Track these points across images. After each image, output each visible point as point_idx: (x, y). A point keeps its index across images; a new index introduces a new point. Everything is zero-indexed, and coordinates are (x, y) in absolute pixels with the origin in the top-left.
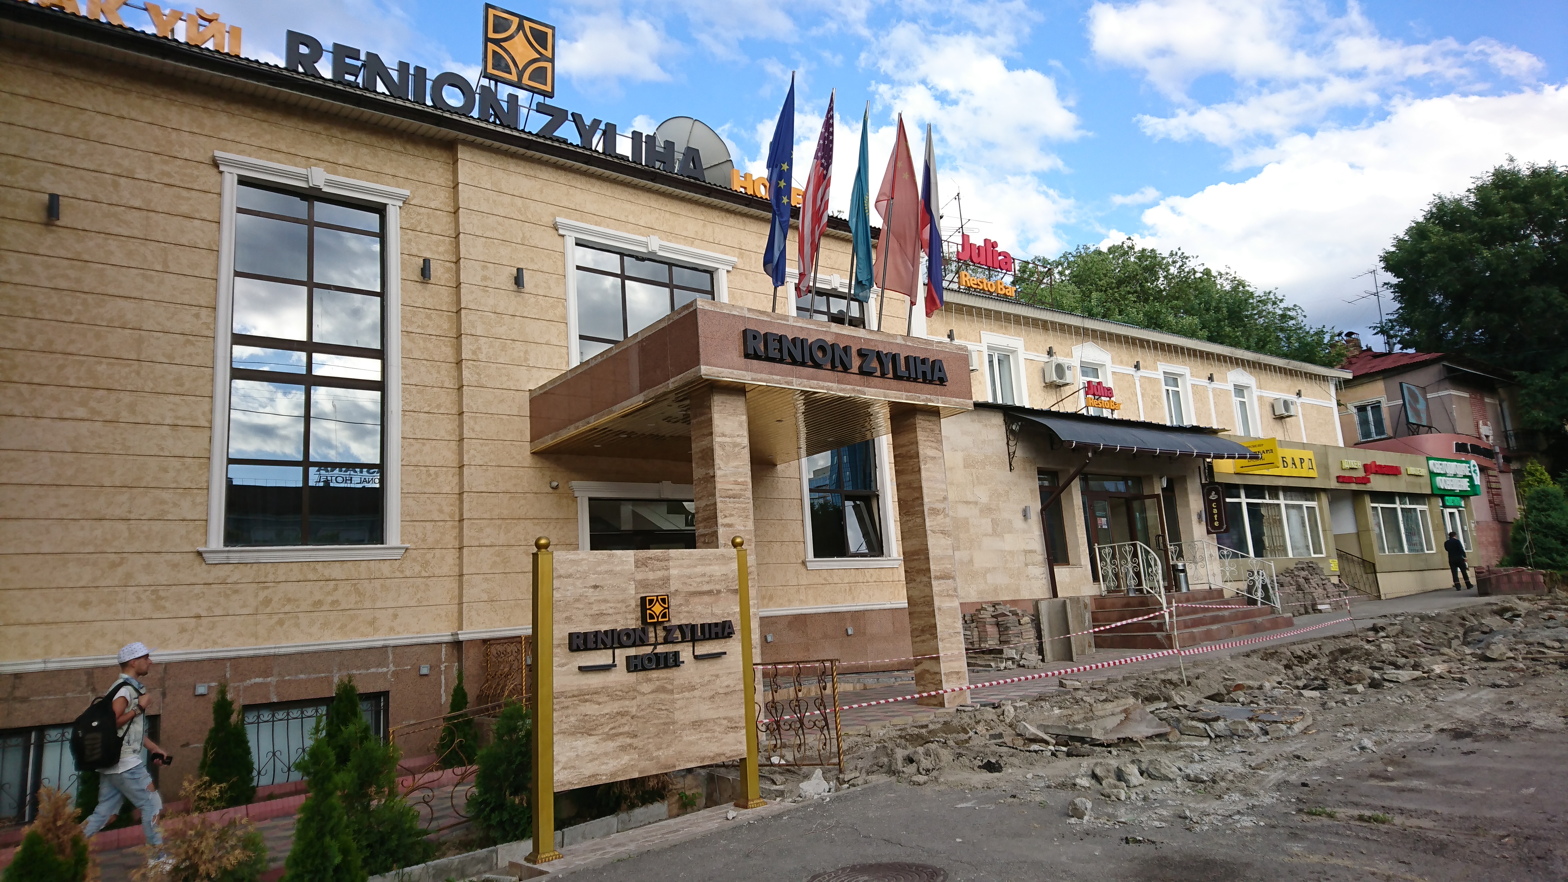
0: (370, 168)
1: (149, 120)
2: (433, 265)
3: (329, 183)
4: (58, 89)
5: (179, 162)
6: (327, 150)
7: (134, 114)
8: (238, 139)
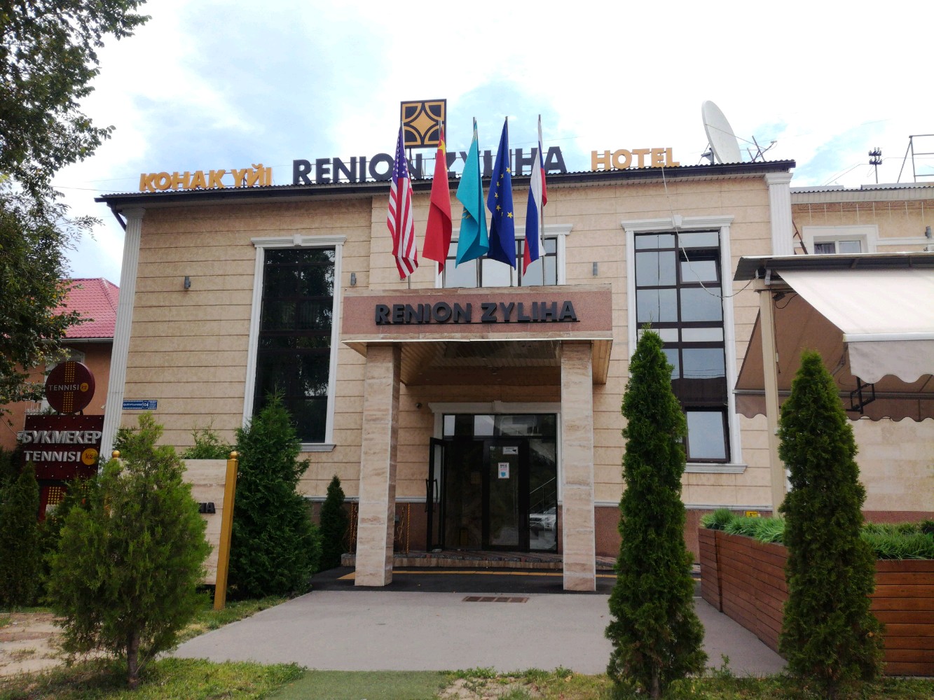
0: (328, 226)
1: (227, 229)
2: (357, 275)
3: (304, 241)
4: (194, 226)
5: (239, 247)
6: (307, 223)
7: (221, 229)
8: (265, 228)
